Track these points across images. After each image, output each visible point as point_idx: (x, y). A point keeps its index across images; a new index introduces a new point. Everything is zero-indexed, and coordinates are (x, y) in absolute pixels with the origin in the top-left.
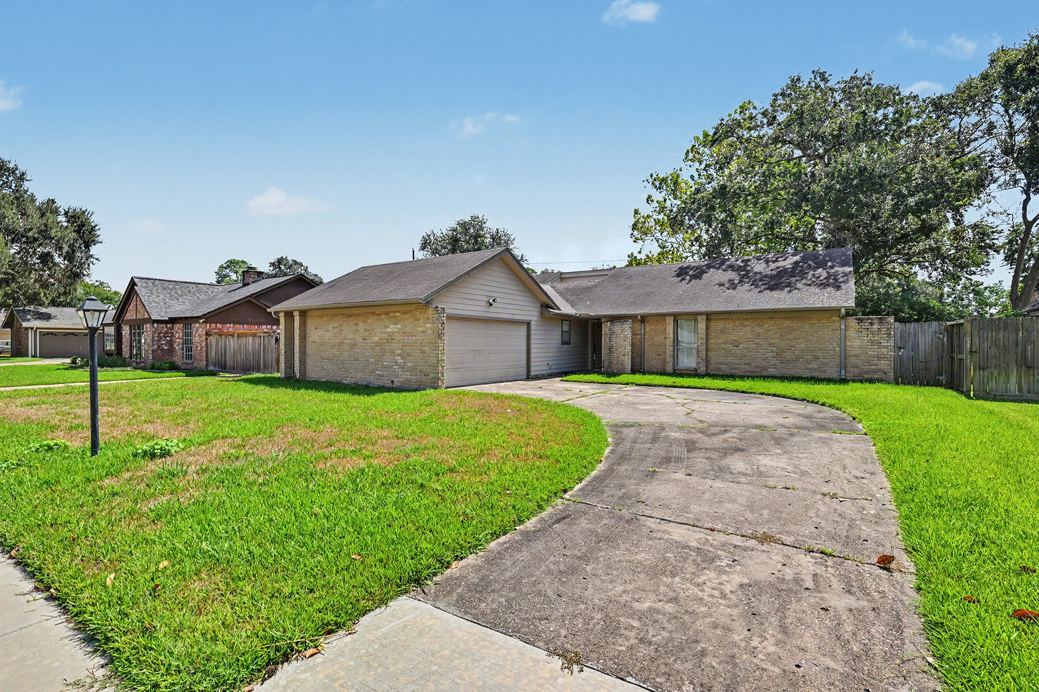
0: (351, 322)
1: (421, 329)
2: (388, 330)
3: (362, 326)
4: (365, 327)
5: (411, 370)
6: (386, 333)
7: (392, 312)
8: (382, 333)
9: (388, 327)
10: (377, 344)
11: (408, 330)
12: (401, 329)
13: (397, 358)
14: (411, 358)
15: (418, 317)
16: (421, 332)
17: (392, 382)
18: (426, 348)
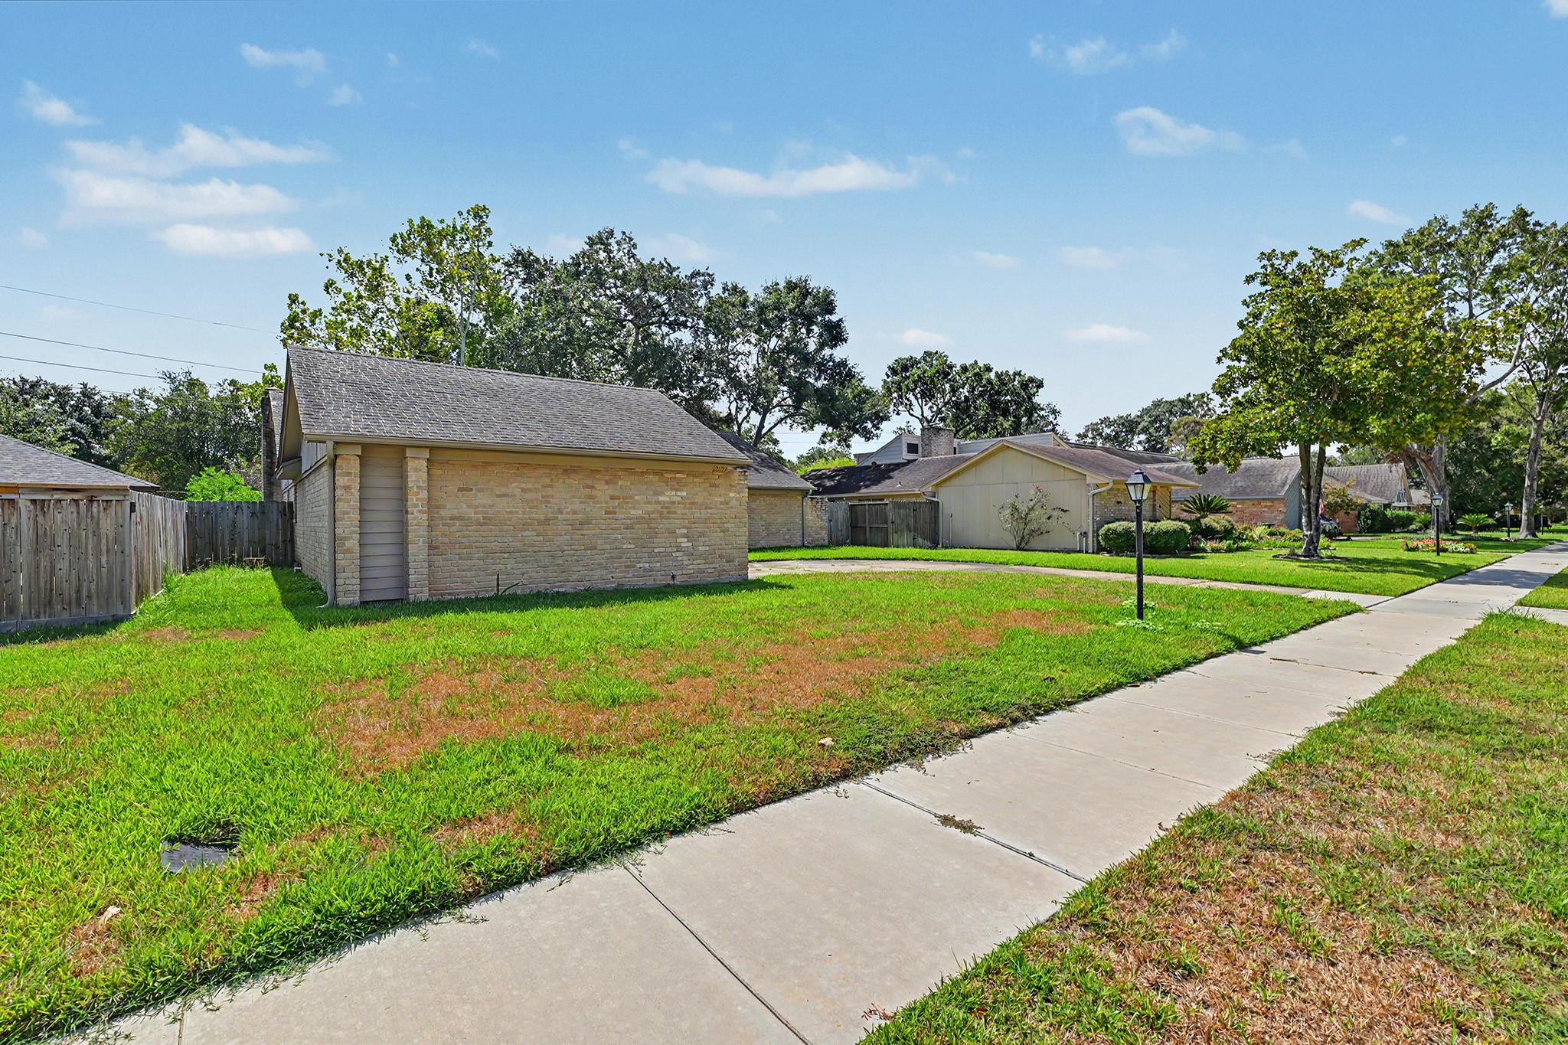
0: (575, 481)
1: (722, 499)
2: (661, 498)
3: (603, 490)
4: (611, 492)
5: (704, 557)
6: (659, 502)
7: (667, 471)
8: (649, 503)
9: (662, 493)
10: (640, 520)
11: (699, 499)
12: (687, 498)
13: (679, 540)
14: (704, 539)
15: (717, 482)
16: (722, 503)
17: (673, 577)
18: (729, 525)
